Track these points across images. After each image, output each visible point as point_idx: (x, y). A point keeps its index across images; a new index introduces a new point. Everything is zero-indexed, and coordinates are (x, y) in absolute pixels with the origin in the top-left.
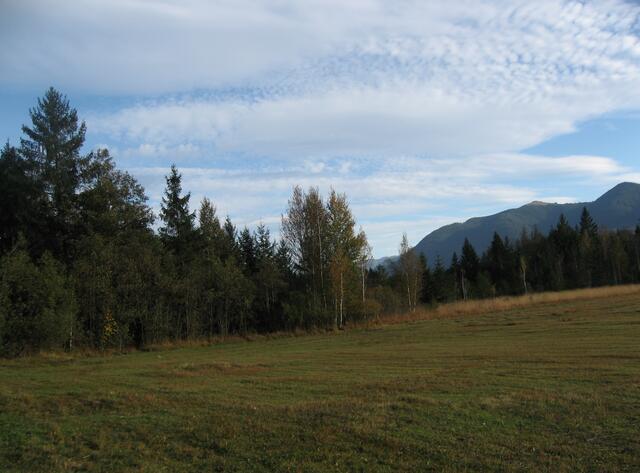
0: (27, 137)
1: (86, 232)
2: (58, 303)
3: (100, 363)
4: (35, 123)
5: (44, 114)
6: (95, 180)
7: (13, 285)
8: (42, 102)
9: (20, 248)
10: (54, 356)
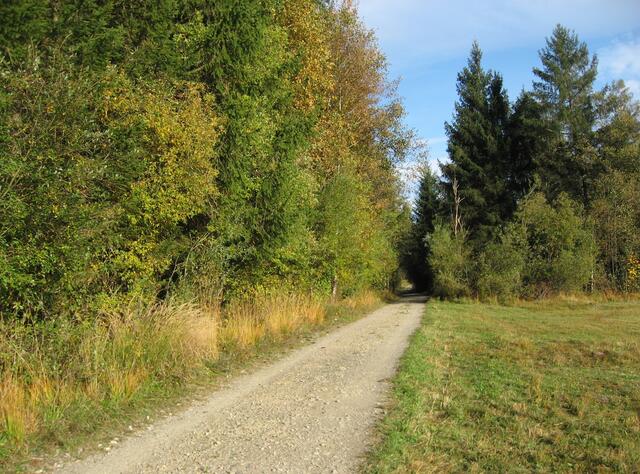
0: (538, 80)
1: (605, 171)
2: (577, 245)
3: (622, 308)
4: (546, 64)
5: (552, 53)
6: (612, 114)
7: (531, 228)
8: (551, 41)
9: (536, 190)
10: (573, 299)
